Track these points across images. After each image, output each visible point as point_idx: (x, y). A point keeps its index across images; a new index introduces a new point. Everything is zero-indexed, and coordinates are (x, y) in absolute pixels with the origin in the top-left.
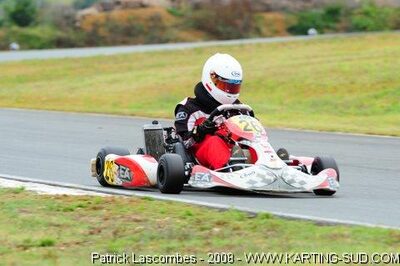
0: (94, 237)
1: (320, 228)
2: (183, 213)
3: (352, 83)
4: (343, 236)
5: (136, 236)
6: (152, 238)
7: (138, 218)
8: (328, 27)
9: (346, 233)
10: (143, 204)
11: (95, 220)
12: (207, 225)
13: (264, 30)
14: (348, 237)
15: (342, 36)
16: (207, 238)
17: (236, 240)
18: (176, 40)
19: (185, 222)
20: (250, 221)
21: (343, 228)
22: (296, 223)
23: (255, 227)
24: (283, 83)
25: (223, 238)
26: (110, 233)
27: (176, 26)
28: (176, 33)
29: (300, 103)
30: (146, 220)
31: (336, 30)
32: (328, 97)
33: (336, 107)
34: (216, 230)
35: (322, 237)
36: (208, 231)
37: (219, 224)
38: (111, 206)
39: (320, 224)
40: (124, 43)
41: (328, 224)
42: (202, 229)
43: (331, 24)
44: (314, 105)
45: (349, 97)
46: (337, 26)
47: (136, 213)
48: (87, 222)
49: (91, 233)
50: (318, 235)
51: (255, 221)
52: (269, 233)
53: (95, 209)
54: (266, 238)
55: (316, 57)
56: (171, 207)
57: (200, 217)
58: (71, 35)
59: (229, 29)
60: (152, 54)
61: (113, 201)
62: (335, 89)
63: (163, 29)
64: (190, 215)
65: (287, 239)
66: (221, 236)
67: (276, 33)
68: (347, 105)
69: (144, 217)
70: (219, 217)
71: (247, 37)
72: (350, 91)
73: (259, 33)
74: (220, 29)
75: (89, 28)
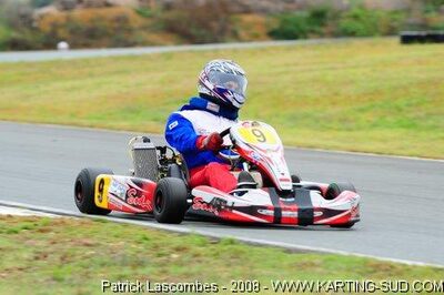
0: (40, 262)
1: (289, 256)
2: (139, 237)
3: (336, 94)
4: (313, 265)
5: (86, 262)
6: (103, 265)
7: (90, 242)
8: (313, 32)
9: (317, 261)
10: (96, 226)
11: (41, 243)
12: (166, 250)
13: (242, 33)
14: (318, 266)
15: (328, 41)
16: (163, 265)
17: (195, 268)
18: (144, 44)
19: (141, 247)
20: (213, 247)
21: (313, 256)
22: (263, 249)
23: (217, 254)
24: (259, 94)
25: (182, 265)
26: (56, 258)
27: (144, 28)
28: (144, 35)
29: (277, 116)
30: (98, 245)
31: (322, 35)
32: (309, 110)
33: (317, 120)
34: (175, 256)
35: (291, 266)
36: (165, 258)
37: (178, 250)
38: (61, 228)
39: (289, 251)
40: (87, 46)
41: (298, 251)
42: (160, 255)
43: (317, 28)
44: (293, 118)
45: (331, 110)
46: (324, 30)
47: (87, 237)
48: (32, 245)
49: (37, 258)
50: (285, 263)
51: (218, 247)
52: (232, 260)
53: (42, 231)
54: (229, 265)
55: (296, 64)
56: (127, 230)
57: (157, 242)
58: (28, 36)
59: (203, 32)
60: (116, 59)
61: (63, 222)
62: (317, 101)
63: (130, 31)
64: (146, 239)
65: (252, 268)
66: (180, 263)
67: (255, 37)
68: (329, 119)
69: (96, 241)
70: (178, 242)
71: (223, 42)
72: (334, 104)
73: (236, 37)
74: (193, 31)
75: (47, 29)
